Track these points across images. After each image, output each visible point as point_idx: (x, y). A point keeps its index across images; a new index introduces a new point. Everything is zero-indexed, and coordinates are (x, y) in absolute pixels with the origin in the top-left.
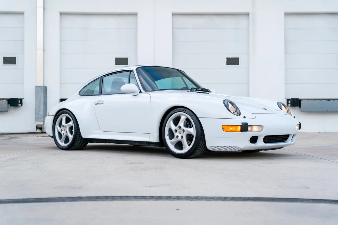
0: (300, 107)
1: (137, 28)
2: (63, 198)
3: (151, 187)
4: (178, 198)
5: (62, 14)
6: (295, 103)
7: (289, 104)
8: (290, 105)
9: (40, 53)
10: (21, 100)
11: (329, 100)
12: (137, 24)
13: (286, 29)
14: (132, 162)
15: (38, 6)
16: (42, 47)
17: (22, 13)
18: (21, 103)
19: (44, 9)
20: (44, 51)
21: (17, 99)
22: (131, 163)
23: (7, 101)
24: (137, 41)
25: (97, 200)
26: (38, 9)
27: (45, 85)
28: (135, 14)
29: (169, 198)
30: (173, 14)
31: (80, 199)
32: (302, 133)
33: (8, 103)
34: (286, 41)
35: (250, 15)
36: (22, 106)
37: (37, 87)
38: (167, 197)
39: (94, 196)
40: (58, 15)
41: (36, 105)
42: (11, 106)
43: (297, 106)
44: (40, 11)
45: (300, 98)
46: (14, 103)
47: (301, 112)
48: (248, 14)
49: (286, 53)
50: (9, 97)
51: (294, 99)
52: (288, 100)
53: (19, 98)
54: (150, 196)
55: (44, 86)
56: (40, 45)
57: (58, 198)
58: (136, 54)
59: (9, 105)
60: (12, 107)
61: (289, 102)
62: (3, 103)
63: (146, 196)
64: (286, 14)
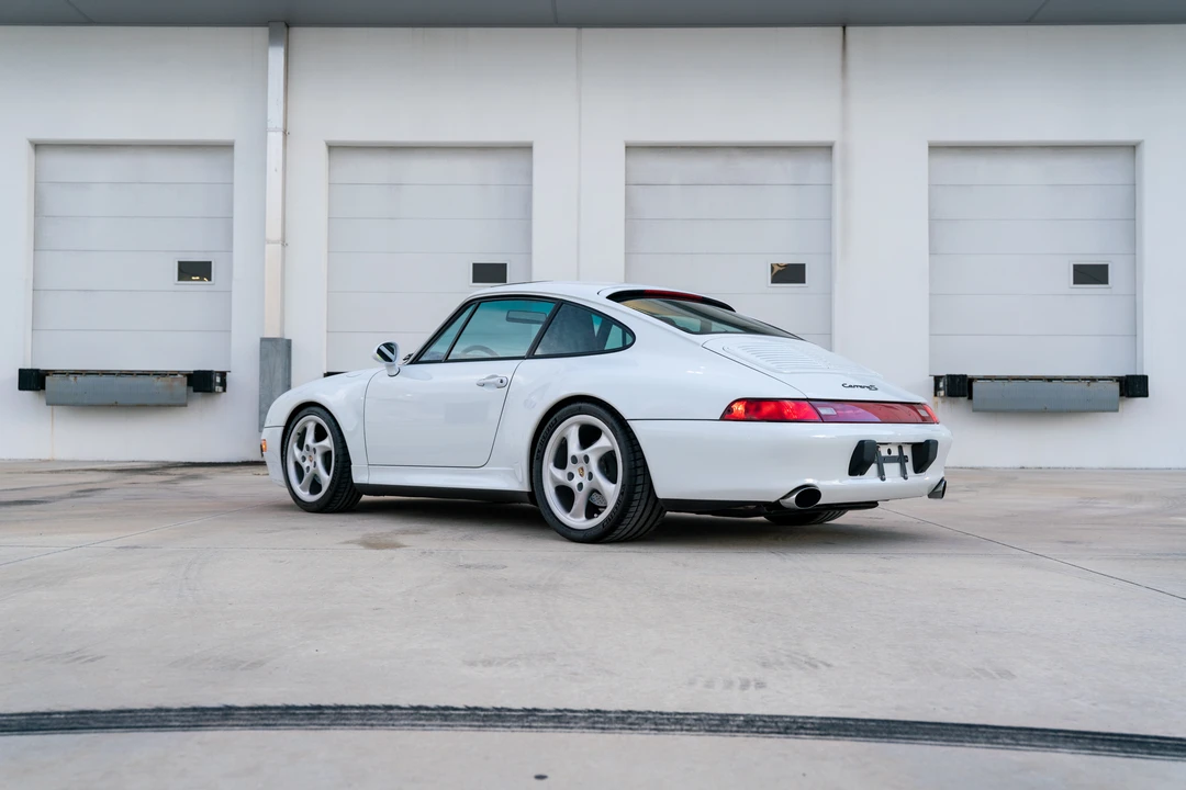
0: (970, 398)
1: (531, 185)
2: (168, 710)
3: (488, 663)
4: (561, 719)
5: (332, 148)
6: (957, 387)
7: (940, 389)
8: (942, 393)
9: (273, 251)
10: (223, 375)
11: (1050, 380)
12: (530, 175)
13: (933, 187)
14: (470, 562)
15: (270, 125)
16: (278, 236)
17: (227, 147)
18: (223, 384)
19: (285, 133)
20: (284, 243)
21: (211, 373)
22: (469, 567)
23: (186, 378)
24: (529, 219)
25: (279, 722)
26: (270, 135)
27: (287, 337)
28: (527, 148)
29: (529, 718)
30: (629, 148)
31: (225, 716)
32: (977, 469)
33: (189, 384)
34: (932, 220)
35: (837, 150)
36: (224, 390)
37: (263, 340)
38: (525, 710)
39: (279, 704)
40: (324, 149)
41: (262, 387)
42: (195, 391)
43: (964, 396)
44: (275, 139)
45: (970, 373)
46: (204, 383)
47: (974, 411)
48: (829, 148)
49: (933, 252)
50: (191, 368)
51: (955, 376)
52: (937, 379)
53: (215, 369)
54: (468, 709)
55: (282, 339)
56: (274, 231)
57: (153, 710)
58: (528, 253)
59: (192, 389)
60: (199, 394)
61: (941, 385)
62: (176, 383)
63: (455, 706)
64: (935, 148)
